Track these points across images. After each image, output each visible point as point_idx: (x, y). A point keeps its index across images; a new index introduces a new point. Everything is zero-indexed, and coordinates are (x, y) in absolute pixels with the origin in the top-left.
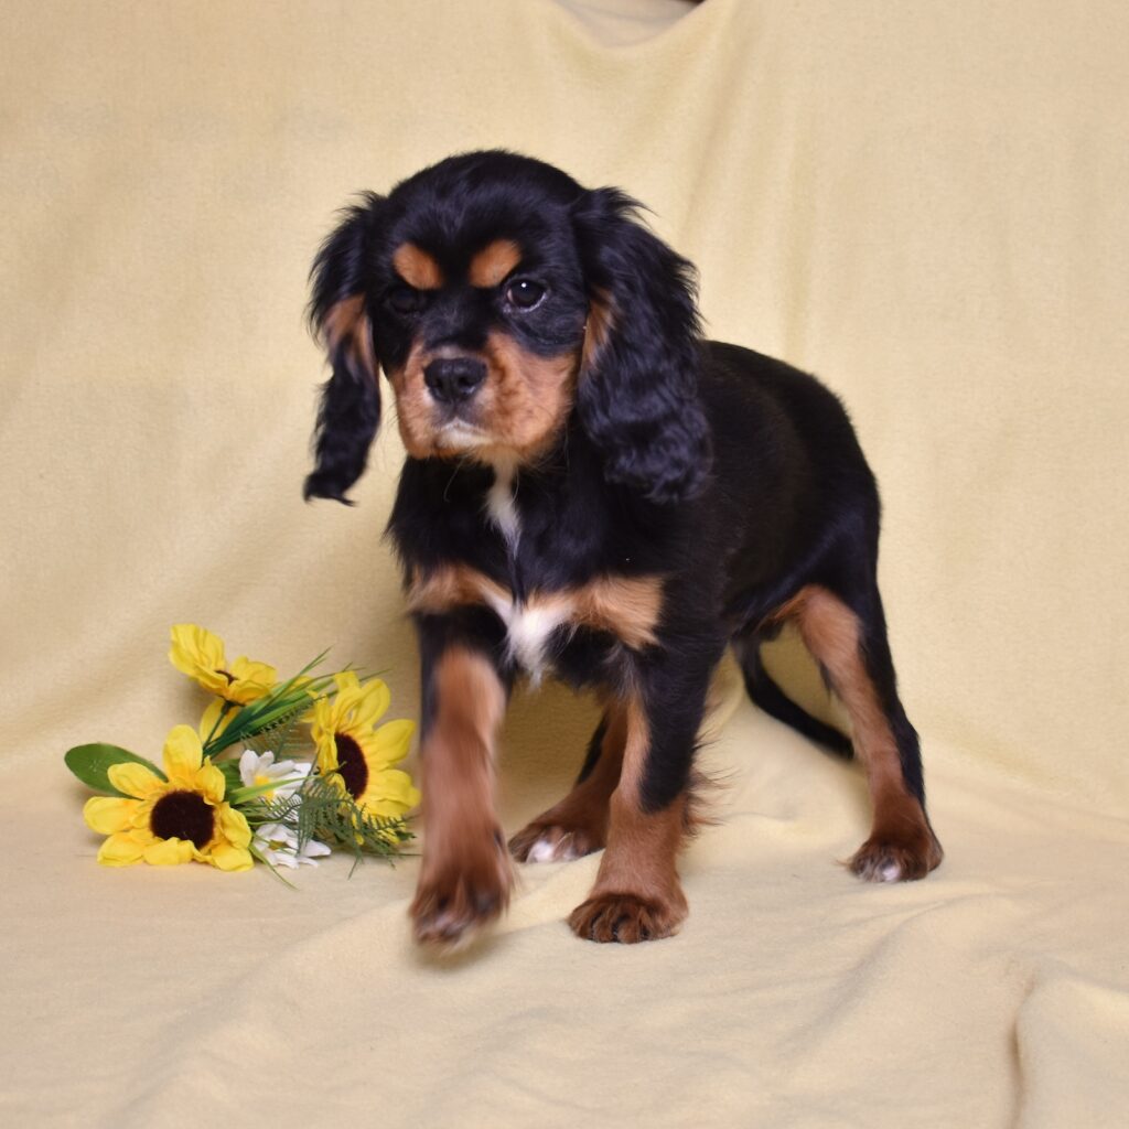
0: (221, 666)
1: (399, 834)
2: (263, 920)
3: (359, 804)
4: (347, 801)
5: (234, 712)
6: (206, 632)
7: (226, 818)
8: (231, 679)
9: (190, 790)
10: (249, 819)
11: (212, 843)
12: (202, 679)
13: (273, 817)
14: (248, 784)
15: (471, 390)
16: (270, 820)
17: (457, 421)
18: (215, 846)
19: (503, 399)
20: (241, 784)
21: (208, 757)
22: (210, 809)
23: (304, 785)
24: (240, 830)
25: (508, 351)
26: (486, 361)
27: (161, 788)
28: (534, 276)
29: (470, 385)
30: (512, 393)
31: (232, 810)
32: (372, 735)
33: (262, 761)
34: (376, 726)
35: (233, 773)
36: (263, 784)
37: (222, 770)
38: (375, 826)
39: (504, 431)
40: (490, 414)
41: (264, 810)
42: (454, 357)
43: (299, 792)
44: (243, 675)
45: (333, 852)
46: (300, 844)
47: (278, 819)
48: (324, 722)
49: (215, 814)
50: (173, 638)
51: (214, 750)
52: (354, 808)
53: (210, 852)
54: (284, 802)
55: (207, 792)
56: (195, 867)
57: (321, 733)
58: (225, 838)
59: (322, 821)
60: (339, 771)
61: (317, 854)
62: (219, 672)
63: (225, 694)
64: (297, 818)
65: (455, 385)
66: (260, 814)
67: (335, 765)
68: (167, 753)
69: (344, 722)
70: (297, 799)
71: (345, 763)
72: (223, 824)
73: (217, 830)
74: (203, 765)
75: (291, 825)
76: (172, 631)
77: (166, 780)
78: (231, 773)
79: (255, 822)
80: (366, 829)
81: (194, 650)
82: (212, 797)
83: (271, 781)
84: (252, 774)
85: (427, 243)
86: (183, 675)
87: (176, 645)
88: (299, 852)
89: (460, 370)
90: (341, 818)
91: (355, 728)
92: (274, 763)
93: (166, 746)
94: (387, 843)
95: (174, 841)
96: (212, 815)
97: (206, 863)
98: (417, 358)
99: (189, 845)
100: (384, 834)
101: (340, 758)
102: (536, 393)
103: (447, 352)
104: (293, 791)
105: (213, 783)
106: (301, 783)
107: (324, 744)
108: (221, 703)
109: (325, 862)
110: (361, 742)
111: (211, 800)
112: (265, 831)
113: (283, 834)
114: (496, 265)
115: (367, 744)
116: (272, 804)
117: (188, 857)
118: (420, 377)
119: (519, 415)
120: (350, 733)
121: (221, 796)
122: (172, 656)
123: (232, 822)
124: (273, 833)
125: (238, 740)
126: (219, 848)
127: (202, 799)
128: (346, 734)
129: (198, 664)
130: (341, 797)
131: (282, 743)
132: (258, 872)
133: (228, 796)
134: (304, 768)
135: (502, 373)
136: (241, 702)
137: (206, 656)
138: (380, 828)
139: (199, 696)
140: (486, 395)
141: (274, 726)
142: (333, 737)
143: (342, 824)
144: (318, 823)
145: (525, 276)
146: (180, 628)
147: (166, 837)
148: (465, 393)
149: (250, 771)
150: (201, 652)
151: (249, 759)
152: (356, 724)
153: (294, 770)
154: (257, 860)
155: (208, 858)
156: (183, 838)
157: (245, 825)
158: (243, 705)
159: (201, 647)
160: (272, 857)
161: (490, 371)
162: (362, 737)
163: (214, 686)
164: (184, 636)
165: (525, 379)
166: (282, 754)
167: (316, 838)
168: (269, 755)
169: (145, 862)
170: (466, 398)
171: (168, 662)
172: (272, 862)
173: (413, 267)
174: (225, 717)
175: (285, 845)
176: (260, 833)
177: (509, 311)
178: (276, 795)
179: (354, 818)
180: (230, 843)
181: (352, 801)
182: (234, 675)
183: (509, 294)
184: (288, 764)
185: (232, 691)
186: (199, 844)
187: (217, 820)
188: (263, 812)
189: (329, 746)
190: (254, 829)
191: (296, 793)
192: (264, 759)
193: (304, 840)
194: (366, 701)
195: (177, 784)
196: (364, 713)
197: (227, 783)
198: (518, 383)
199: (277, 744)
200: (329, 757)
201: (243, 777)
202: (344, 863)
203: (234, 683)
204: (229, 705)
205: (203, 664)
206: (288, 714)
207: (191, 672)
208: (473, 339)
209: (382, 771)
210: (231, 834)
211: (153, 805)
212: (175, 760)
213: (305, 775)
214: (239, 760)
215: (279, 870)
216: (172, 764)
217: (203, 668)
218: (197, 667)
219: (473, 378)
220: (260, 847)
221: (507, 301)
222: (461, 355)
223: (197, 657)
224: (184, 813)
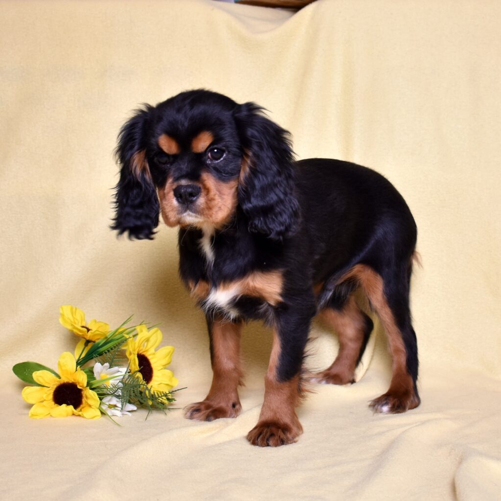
0: (84, 324)
1: (168, 399)
2: (106, 441)
3: (149, 386)
4: (144, 385)
5: (90, 345)
6: (76, 309)
7: (88, 394)
8: (88, 330)
9: (71, 382)
10: (99, 394)
11: (82, 406)
12: (75, 331)
13: (110, 393)
14: (98, 379)
15: (195, 198)
16: (108, 395)
17: (188, 212)
18: (83, 408)
19: (209, 202)
20: (94, 379)
21: (79, 366)
22: (80, 390)
23: (124, 378)
24: (94, 399)
25: (209, 180)
26: (200, 185)
27: (57, 381)
28: (219, 146)
29: (194, 196)
30: (212, 200)
31: (91, 391)
32: (154, 354)
33: (104, 367)
34: (156, 350)
35: (91, 373)
36: (105, 378)
37: (85, 372)
38: (157, 396)
39: (209, 217)
40: (203, 209)
41: (105, 390)
42: (187, 184)
43: (122, 382)
44: (94, 328)
45: (138, 408)
46: (122, 405)
47: (112, 394)
48: (132, 349)
49: (82, 393)
50: (61, 312)
51: (81, 363)
52: (147, 388)
53: (81, 410)
54: (114, 386)
55: (79, 383)
56: (74, 418)
57: (130, 354)
58: (88, 404)
59: (132, 394)
60: (140, 371)
61: (130, 410)
62: (83, 327)
63: (85, 337)
64: (121, 394)
65: (188, 196)
66: (104, 392)
67: (138, 368)
68: (59, 364)
69: (141, 348)
70: (121, 385)
71: (142, 367)
72: (87, 397)
73: (84, 400)
74: (76, 370)
75: (118, 397)
76: (61, 309)
77: (60, 378)
78: (90, 374)
79: (101, 396)
80: (153, 397)
81: (70, 316)
82: (81, 385)
83: (108, 376)
84: (99, 373)
85: (172, 134)
86: (67, 329)
87: (62, 315)
88: (122, 409)
89: (190, 190)
90: (141, 393)
91: (146, 351)
92: (110, 368)
93: (59, 362)
94: (163, 404)
95: (64, 405)
96: (81, 393)
97: (79, 416)
98: (170, 185)
99: (71, 407)
100: (161, 399)
101: (140, 365)
102: (222, 199)
103: (184, 182)
104: (118, 381)
105: (81, 379)
106: (122, 377)
107: (132, 359)
108: (84, 341)
109: (134, 413)
110: (149, 357)
111: (81, 386)
112: (106, 400)
113: (114, 401)
114: (203, 142)
115: (152, 358)
116: (109, 387)
117: (71, 413)
118: (172, 193)
119: (215, 210)
120: (144, 353)
121: (85, 385)
122: (61, 320)
123: (90, 396)
124: (110, 400)
125: (92, 358)
126: (85, 408)
127: (76, 386)
128: (142, 354)
129: (73, 324)
130: (141, 383)
131: (113, 359)
132: (103, 419)
133: (89, 384)
134: (123, 370)
135: (208, 191)
136: (93, 340)
137: (77, 320)
138: (159, 397)
139: (74, 338)
140: (201, 201)
141: (109, 351)
142: (136, 356)
143: (141, 395)
144: (130, 395)
145: (215, 146)
146: (65, 307)
147: (60, 404)
148: (192, 200)
149: (98, 372)
150: (74, 318)
151: (98, 367)
152: (146, 349)
153: (119, 371)
154: (103, 413)
155: (80, 413)
156: (68, 404)
157: (97, 397)
158: (94, 342)
159: (74, 315)
160: (110, 412)
161: (203, 190)
162: (150, 355)
163: (81, 334)
164: (66, 310)
165: (218, 193)
166: (113, 364)
167: (130, 402)
168: (107, 364)
169: (51, 416)
170: (192, 202)
171: (59, 323)
172: (110, 414)
173: (167, 144)
174: (86, 348)
175: (115, 406)
176: (104, 401)
177: (210, 162)
178: (111, 383)
179: (147, 392)
180: (90, 406)
181: (146, 385)
182: (90, 328)
183: (209, 154)
184: (116, 368)
185: (89, 335)
186: (76, 408)
187: (84, 396)
188: (105, 391)
189: (135, 360)
190: (101, 399)
191: (120, 382)
192: (105, 366)
193: (124, 403)
194: (151, 339)
195: (65, 379)
196: (150, 344)
197: (88, 378)
198: (215, 195)
199: (110, 359)
200: (135, 365)
201: (95, 375)
202: (143, 413)
203: (90, 332)
204: (88, 342)
205: (75, 323)
206: (115, 345)
207: (70, 327)
208: (195, 176)
209: (159, 370)
210: (90, 402)
211: (54, 389)
212: (64, 368)
213: (124, 373)
214: (93, 367)
215: (113, 418)
216: (62, 370)
217: (75, 325)
218: (72, 325)
219: (195, 194)
220: (104, 407)
221: (209, 158)
222: (190, 184)
223: (72, 320)
224: (68, 393)
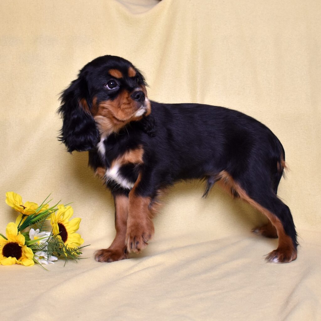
0: (21, 204)
1: (77, 253)
2: (40, 280)
3: (65, 244)
4: (61, 243)
5: (25, 218)
6: (16, 195)
7: (25, 250)
8: (24, 208)
9: (14, 242)
10: (33, 250)
11: (21, 258)
12: (16, 208)
13: (40, 249)
14: (32, 239)
16: (39, 250)
18: (22, 259)
20: (30, 240)
21: (20, 232)
22: (21, 247)
23: (49, 239)
24: (30, 253)
27: (5, 242)
31: (28, 248)
32: (68, 223)
33: (36, 232)
34: (69, 220)
35: (27, 236)
36: (36, 239)
37: (24, 235)
38: (71, 251)
41: (37, 247)
43: (47, 241)
44: (28, 207)
45: (58, 259)
46: (48, 257)
47: (42, 250)
48: (53, 220)
49: (22, 249)
50: (6, 196)
51: (21, 229)
52: (64, 246)
53: (21, 261)
54: (43, 244)
55: (20, 243)
56: (17, 266)
57: (53, 224)
58: (26, 256)
59: (54, 249)
60: (59, 234)
61: (53, 260)
62: (21, 206)
63: (23, 213)
64: (47, 249)
66: (36, 248)
67: (59, 232)
68: (7, 231)
69: (60, 219)
70: (47, 243)
71: (61, 232)
72: (25, 252)
73: (23, 254)
74: (18, 233)
75: (45, 251)
76: (6, 194)
77: (7, 240)
79: (35, 251)
80: (68, 251)
81: (12, 199)
82: (21, 244)
83: (39, 238)
84: (33, 236)
86: (9, 206)
87: (7, 198)
88: (48, 259)
90: (60, 249)
91: (63, 221)
92: (40, 232)
93: (7, 229)
94: (74, 255)
95: (10, 258)
96: (21, 250)
97: (20, 264)
99: (15, 259)
100: (73, 253)
101: (60, 230)
105: (21, 240)
106: (48, 238)
107: (55, 226)
108: (22, 215)
109: (56, 262)
110: (65, 225)
111: (21, 245)
112: (38, 253)
113: (43, 254)
115: (67, 226)
116: (40, 245)
117: (15, 263)
120: (62, 223)
121: (24, 244)
122: (6, 201)
123: (27, 251)
124: (40, 254)
125: (28, 226)
126: (24, 259)
127: (18, 244)
128: (60, 223)
129: (14, 203)
130: (59, 242)
131: (42, 226)
132: (36, 266)
133: (26, 243)
134: (49, 234)
136: (28, 215)
137: (17, 201)
138: (72, 251)
139: (14, 213)
141: (38, 221)
142: (57, 224)
143: (61, 250)
144: (53, 250)
146: (8, 193)
147: (8, 257)
150: (15, 200)
151: (32, 232)
152: (63, 220)
153: (46, 235)
154: (35, 263)
155: (21, 262)
156: (13, 257)
157: (32, 252)
159: (15, 198)
160: (40, 261)
162: (66, 224)
163: (19, 210)
164: (10, 195)
166: (42, 230)
167: (53, 255)
168: (38, 230)
169: (1, 264)
172: (40, 263)
174: (23, 219)
175: (43, 258)
176: (36, 254)
178: (40, 242)
179: (64, 249)
180: (27, 258)
181: (63, 242)
182: (25, 207)
184: (44, 233)
185: (25, 212)
186: (18, 258)
187: (23, 251)
188: (37, 248)
190: (34, 253)
191: (46, 242)
193: (50, 255)
194: (66, 213)
195: (10, 240)
196: (65, 216)
197: (26, 240)
199: (40, 227)
200: (57, 230)
201: (30, 237)
202: (62, 262)
203: (25, 209)
204: (24, 216)
205: (16, 203)
206: (44, 216)
207: (12, 206)
209: (72, 234)
210: (27, 255)
211: (3, 247)
212: (10, 233)
213: (49, 236)
214: (28, 232)
215: (42, 265)
216: (8, 234)
217: (16, 204)
218: (14, 204)
220: (36, 259)
223: (14, 202)
224: (13, 249)
